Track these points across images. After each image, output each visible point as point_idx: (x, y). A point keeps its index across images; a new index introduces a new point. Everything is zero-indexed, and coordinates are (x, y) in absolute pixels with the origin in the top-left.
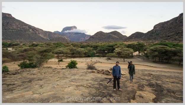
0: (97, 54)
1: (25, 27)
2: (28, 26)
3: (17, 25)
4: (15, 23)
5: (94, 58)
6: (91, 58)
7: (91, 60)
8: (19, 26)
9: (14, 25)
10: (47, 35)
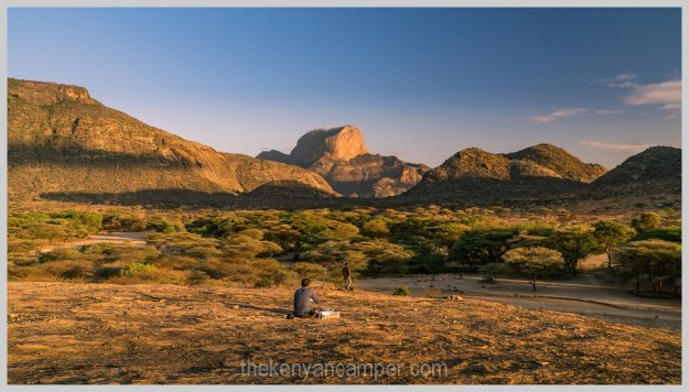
0: (453, 264)
1: (141, 138)
2: (156, 136)
3: (111, 134)
4: (101, 125)
5: (439, 278)
6: (429, 277)
7: (429, 283)
8: (118, 137)
9: (99, 133)
10: (233, 169)
